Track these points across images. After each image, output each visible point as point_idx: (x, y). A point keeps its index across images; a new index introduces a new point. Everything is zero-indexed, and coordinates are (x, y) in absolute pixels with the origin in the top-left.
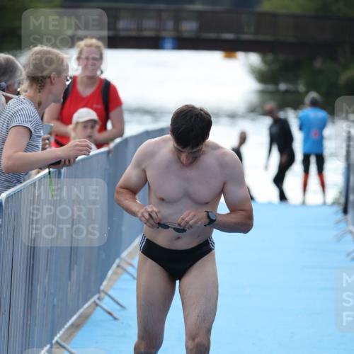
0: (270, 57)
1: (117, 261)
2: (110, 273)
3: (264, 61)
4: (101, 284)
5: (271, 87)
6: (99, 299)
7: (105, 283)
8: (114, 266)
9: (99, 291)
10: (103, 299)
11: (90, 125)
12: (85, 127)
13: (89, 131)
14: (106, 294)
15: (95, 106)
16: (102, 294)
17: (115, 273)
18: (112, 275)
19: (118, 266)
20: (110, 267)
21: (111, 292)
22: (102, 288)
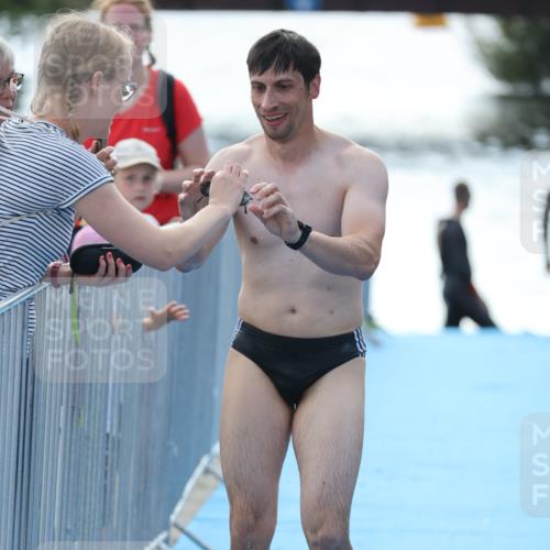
0: (520, 24)
1: (205, 461)
2: (189, 487)
3: (508, 33)
4: (171, 510)
5: (524, 88)
6: (167, 541)
7: (178, 509)
8: (199, 471)
9: (166, 526)
10: (175, 541)
11: (140, 174)
12: (130, 178)
13: (138, 187)
14: (182, 530)
15: (146, 130)
16: (174, 532)
17: (199, 485)
18: (193, 489)
19: (207, 471)
20: (189, 475)
21: (192, 528)
22: (173, 518)
